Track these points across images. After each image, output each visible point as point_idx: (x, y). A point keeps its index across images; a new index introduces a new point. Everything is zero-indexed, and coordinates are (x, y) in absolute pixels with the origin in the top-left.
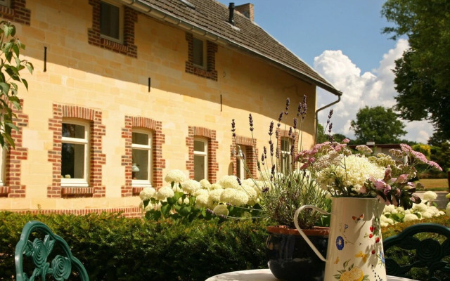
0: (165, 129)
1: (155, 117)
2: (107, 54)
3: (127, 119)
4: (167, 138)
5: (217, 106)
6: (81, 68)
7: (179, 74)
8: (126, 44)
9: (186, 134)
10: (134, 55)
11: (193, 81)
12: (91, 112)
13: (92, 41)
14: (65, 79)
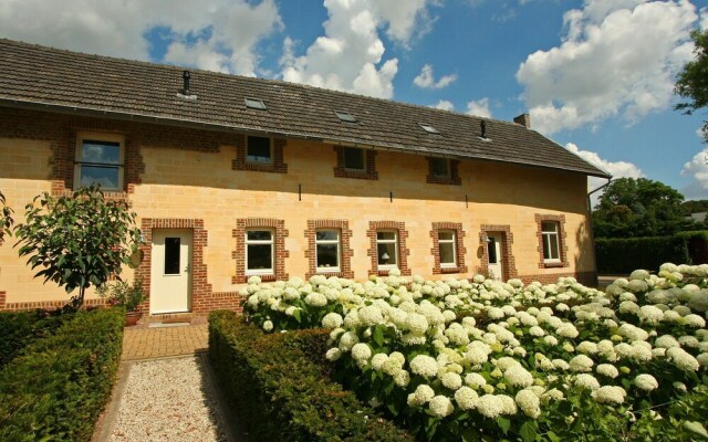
0: (408, 227)
1: (398, 219)
2: (351, 182)
3: (371, 223)
4: (410, 234)
5: (463, 204)
6: (328, 194)
7: (421, 185)
8: (368, 172)
9: (430, 228)
10: (376, 178)
11: (433, 188)
12: (339, 222)
13: (337, 175)
14: (316, 203)
